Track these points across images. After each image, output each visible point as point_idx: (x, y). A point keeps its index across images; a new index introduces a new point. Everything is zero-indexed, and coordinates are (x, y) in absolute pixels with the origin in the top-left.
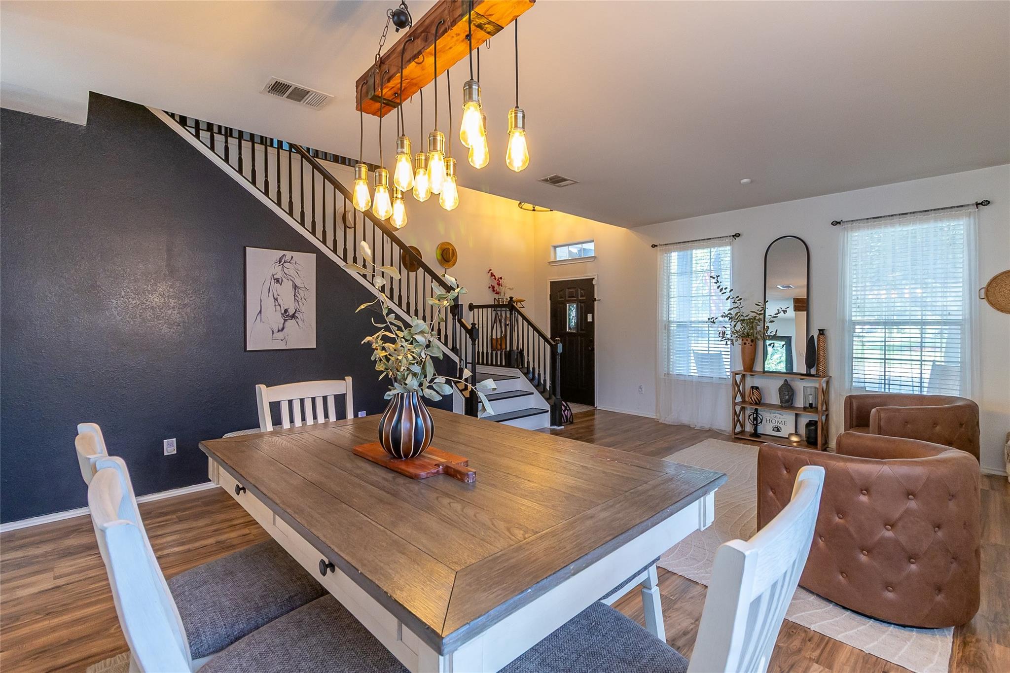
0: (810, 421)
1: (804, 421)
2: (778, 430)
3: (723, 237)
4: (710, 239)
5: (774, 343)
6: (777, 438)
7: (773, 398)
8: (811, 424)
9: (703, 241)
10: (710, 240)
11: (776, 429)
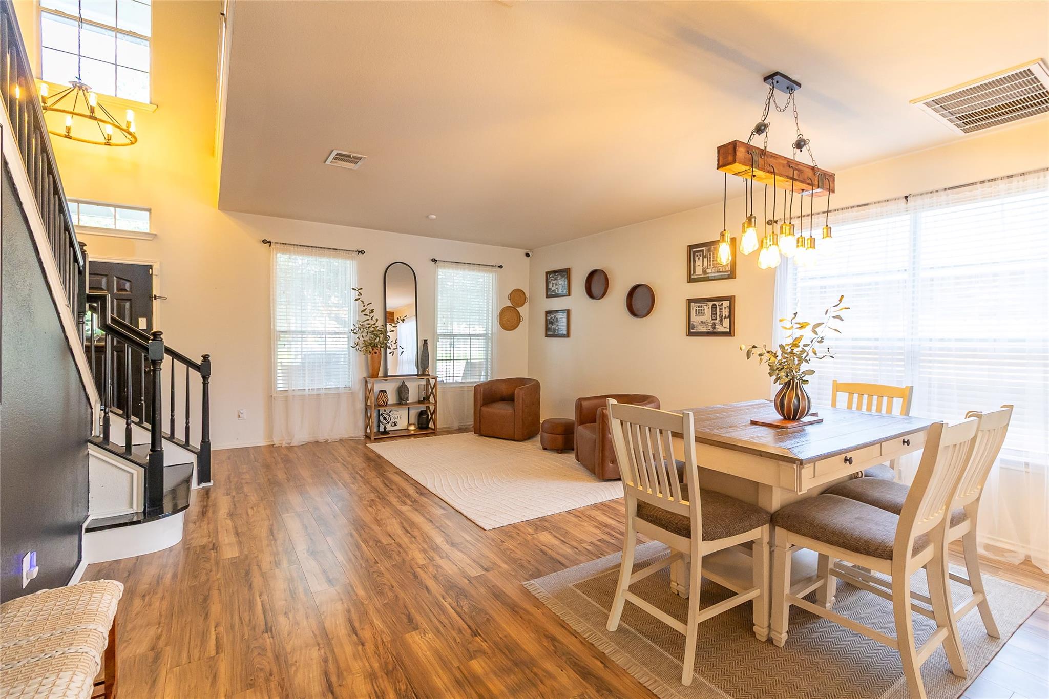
0: (421, 411)
1: (414, 413)
2: (395, 425)
3: (349, 251)
4: (336, 249)
5: (393, 352)
6: (396, 432)
7: (392, 398)
8: (421, 414)
9: (328, 250)
10: (336, 251)
11: (393, 424)
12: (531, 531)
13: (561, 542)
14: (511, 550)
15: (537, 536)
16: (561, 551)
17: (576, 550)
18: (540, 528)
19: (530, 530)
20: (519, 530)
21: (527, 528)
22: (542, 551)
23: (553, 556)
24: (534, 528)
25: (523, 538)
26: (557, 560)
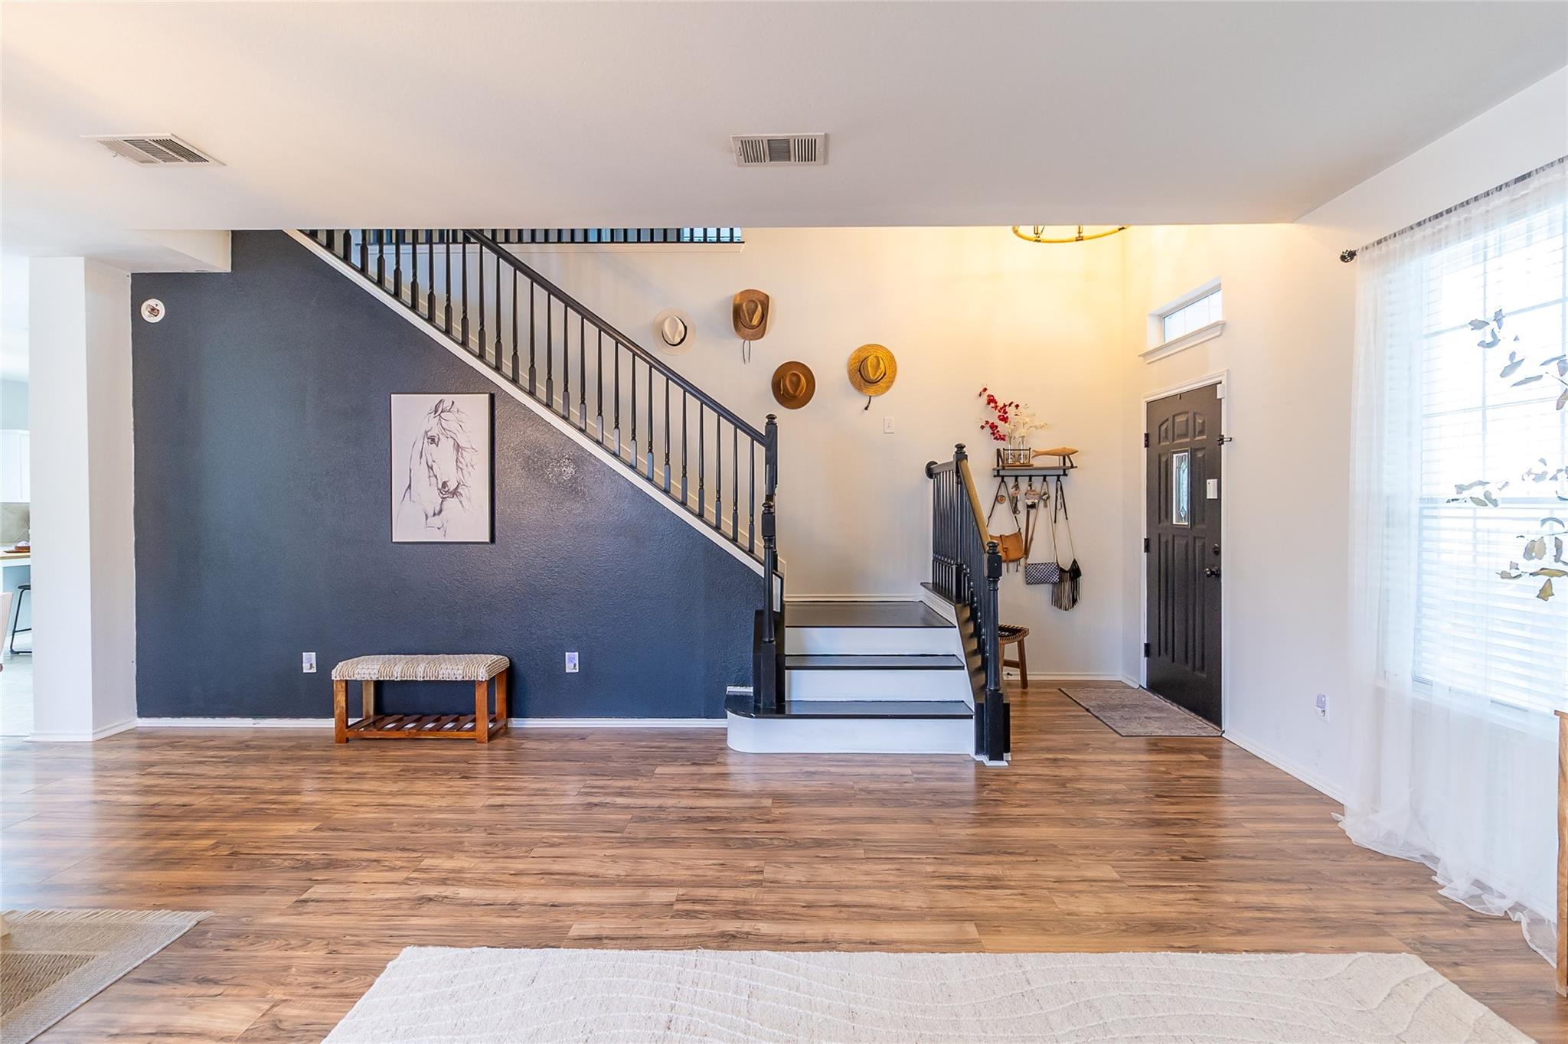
12: (284, 1011)
13: (170, 1029)
14: (292, 949)
15: (258, 1009)
16: (160, 1006)
17: (115, 1031)
18: (270, 1033)
19: (295, 1012)
20: (324, 996)
21: (306, 1012)
22: (216, 982)
23: (180, 987)
24: (285, 1025)
25: (290, 984)
26: (162, 984)
